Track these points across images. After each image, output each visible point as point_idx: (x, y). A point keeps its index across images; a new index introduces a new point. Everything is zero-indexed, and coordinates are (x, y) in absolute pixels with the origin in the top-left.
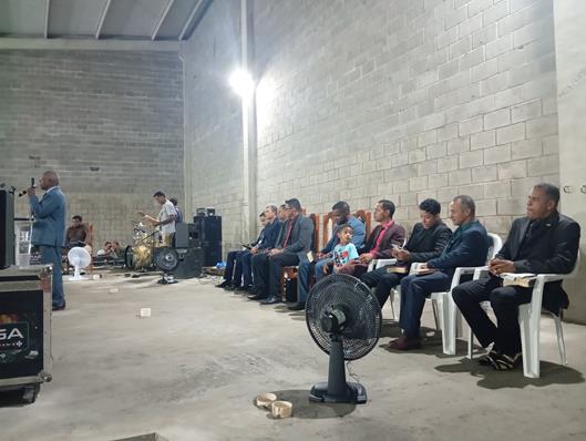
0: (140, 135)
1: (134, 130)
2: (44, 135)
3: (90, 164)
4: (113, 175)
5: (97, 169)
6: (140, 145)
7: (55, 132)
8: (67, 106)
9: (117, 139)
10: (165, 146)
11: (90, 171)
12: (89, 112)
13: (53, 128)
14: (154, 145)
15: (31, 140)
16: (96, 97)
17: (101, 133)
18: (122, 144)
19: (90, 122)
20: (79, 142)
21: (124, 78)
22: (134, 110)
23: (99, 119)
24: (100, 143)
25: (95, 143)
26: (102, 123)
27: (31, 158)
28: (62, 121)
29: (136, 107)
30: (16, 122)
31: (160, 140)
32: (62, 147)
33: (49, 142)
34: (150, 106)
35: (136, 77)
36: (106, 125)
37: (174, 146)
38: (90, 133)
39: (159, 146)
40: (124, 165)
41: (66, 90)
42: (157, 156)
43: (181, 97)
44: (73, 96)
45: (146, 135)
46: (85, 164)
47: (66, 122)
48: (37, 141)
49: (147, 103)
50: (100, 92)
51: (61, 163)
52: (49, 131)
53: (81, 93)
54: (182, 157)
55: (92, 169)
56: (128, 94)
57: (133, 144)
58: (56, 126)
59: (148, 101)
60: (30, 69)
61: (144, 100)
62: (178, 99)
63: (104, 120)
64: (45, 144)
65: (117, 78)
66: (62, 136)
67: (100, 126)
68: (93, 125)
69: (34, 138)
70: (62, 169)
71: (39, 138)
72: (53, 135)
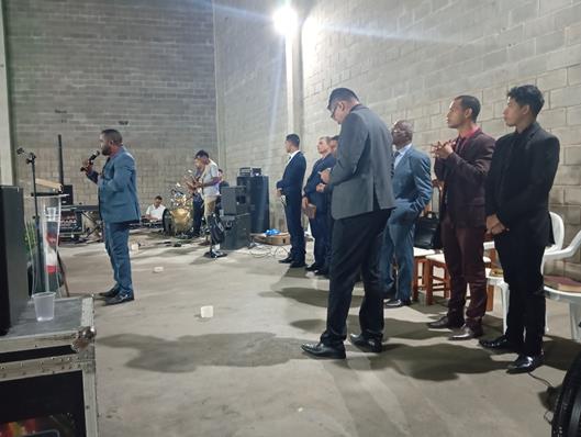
0: (169, 85)
1: (164, 80)
2: (69, 87)
3: (119, 117)
4: (143, 129)
5: (127, 123)
6: (169, 95)
7: (81, 83)
8: (92, 54)
9: (145, 90)
10: (195, 97)
11: (118, 125)
12: (115, 61)
13: (78, 79)
14: (184, 96)
15: (56, 93)
16: (122, 44)
17: (128, 83)
18: (151, 95)
19: (116, 72)
20: (105, 94)
21: (150, 22)
22: (162, 57)
23: (126, 68)
24: (128, 94)
25: (121, 94)
26: (128, 72)
27: (57, 111)
28: (86, 71)
29: (164, 54)
30: (39, 73)
31: (191, 91)
32: (89, 99)
33: (75, 94)
34: (178, 53)
35: (163, 20)
36: (133, 74)
37: (206, 97)
38: (117, 83)
39: (191, 96)
40: (154, 118)
41: (90, 36)
42: (187, 107)
43: (211, 41)
44: (98, 43)
45: (175, 85)
46: (113, 117)
47: (92, 71)
48: (62, 93)
49: (176, 49)
50: (125, 38)
51: (88, 117)
52: (75, 83)
53: (105, 40)
54: (214, 108)
55: (121, 123)
56: (156, 40)
57: (163, 95)
58: (81, 77)
59: (177, 47)
60: (50, 14)
61: (173, 46)
62: (208, 44)
63: (131, 69)
64: (71, 96)
65: (142, 22)
66: (87, 88)
67: (126, 76)
68: (119, 75)
69: (59, 90)
70: (90, 123)
71: (64, 90)
72: (78, 86)
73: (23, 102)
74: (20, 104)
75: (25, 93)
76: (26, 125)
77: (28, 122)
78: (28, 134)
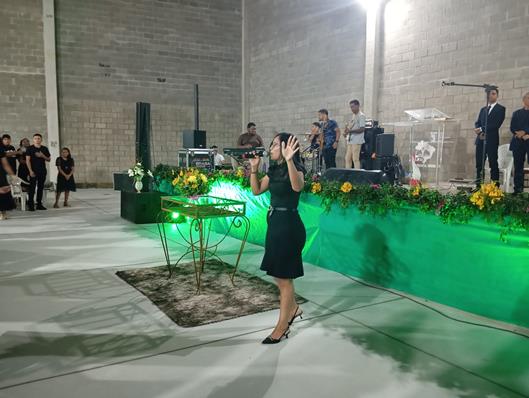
0: (203, 48)
1: (198, 42)
2: (112, 42)
3: (158, 74)
4: (177, 87)
5: (164, 80)
6: (203, 57)
7: (124, 39)
8: (135, 13)
9: (182, 51)
10: (224, 60)
11: (156, 83)
12: (156, 21)
13: (121, 36)
14: (216, 59)
15: (100, 47)
16: (162, 5)
17: (167, 43)
18: (186, 56)
20: (146, 52)
22: (197, 21)
23: (165, 29)
24: (166, 54)
25: (161, 53)
26: (167, 33)
27: (101, 65)
28: (130, 28)
29: (199, 18)
30: (84, 27)
31: (221, 54)
32: (130, 56)
33: (118, 49)
34: (211, 18)
36: (171, 35)
37: (233, 61)
38: (156, 43)
39: (221, 60)
40: (188, 77)
42: (217, 70)
43: (240, 10)
46: (152, 74)
47: (134, 29)
48: (106, 48)
49: (209, 15)
51: (130, 73)
52: (119, 39)
55: (160, 80)
56: (193, 4)
57: (197, 57)
58: (124, 33)
59: (210, 12)
61: (207, 12)
62: (237, 12)
63: (170, 30)
64: (115, 52)
66: (130, 45)
67: (166, 36)
68: (159, 34)
69: (103, 45)
70: (131, 78)
71: (108, 44)
72: (120, 42)
73: (69, 53)
74: (66, 56)
75: (71, 44)
76: (71, 76)
77: (72, 73)
78: (73, 85)
